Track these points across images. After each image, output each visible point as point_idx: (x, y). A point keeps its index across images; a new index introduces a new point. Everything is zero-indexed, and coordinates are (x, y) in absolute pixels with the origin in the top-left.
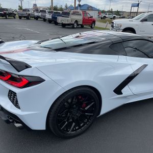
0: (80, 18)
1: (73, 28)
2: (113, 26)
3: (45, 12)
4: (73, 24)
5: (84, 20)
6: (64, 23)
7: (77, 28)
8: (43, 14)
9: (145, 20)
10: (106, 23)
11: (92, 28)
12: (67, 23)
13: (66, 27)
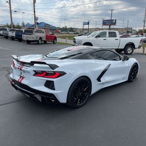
0: (43, 35)
1: (38, 44)
2: (75, 42)
3: (6, 30)
4: (38, 41)
5: (47, 37)
6: (29, 39)
7: (41, 44)
8: (5, 32)
9: (98, 36)
10: (65, 38)
11: (54, 43)
12: (32, 40)
13: (31, 43)
